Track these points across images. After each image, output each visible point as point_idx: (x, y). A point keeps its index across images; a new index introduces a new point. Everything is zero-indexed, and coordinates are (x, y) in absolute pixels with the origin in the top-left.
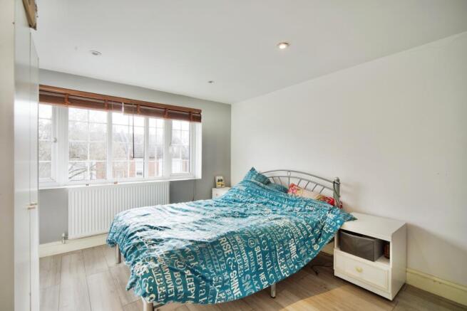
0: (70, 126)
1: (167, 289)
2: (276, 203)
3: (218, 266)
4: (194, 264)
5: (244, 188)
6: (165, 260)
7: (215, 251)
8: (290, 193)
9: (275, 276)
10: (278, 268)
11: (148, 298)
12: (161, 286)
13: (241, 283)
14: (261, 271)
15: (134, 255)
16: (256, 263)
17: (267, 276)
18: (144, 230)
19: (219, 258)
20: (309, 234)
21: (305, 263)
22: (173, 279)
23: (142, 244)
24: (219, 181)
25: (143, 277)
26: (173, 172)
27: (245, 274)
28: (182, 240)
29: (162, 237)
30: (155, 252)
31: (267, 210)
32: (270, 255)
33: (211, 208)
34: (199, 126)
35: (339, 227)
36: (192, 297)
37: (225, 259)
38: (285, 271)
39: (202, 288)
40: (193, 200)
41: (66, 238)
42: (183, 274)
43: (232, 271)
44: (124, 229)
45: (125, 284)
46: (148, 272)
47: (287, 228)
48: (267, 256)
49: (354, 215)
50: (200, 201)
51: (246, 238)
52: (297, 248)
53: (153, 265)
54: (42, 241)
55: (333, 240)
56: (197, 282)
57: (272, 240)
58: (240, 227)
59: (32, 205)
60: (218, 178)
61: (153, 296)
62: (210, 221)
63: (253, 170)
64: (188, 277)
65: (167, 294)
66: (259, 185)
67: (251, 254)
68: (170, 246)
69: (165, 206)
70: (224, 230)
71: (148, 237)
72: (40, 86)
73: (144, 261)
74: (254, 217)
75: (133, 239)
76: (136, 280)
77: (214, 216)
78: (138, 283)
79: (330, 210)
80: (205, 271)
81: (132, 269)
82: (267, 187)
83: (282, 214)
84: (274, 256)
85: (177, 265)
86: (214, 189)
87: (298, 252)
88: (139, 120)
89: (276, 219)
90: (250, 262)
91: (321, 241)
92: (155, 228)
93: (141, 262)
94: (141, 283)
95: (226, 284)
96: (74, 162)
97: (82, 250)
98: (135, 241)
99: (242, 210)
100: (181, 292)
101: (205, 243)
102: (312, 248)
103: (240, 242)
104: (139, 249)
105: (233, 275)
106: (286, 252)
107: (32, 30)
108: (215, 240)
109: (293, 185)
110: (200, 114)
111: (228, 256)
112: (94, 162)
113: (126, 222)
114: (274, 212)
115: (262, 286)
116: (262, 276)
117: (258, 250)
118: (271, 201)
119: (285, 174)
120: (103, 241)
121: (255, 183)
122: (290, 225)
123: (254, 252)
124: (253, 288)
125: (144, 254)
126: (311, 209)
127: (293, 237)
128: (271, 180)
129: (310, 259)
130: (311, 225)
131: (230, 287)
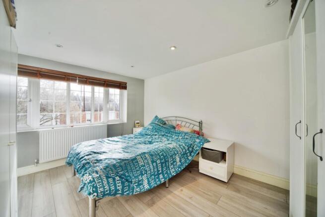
0: (41, 91)
1: (104, 189)
2: (169, 135)
3: (136, 173)
4: (121, 173)
5: (151, 127)
6: (103, 172)
7: (134, 164)
8: (176, 129)
9: (168, 175)
10: (170, 171)
11: (92, 196)
12: (100, 188)
13: (149, 181)
14: (161, 173)
15: (83, 170)
16: (157, 169)
17: (163, 176)
18: (90, 154)
19: (136, 168)
20: (186, 151)
21: (184, 167)
22: (108, 182)
23: (89, 163)
24: (137, 123)
25: (89, 183)
26: (110, 119)
27: (151, 176)
28: (114, 159)
29: (101, 158)
30: (97, 168)
31: (164, 139)
32: (166, 164)
33: (132, 139)
34: (125, 92)
35: (201, 146)
36: (120, 192)
37: (140, 168)
38: (173, 172)
39: (126, 187)
40: (122, 135)
41: (37, 163)
42: (114, 179)
43: (144, 175)
44: (77, 155)
45: (78, 188)
46: (92, 180)
47: (175, 148)
48: (164, 165)
49: (209, 139)
50: (125, 136)
51: (152, 155)
52: (180, 159)
53: (95, 175)
54: (19, 166)
55: (199, 153)
56: (123, 183)
57: (166, 155)
58: (149, 149)
59: (10, 143)
60: (136, 122)
61: (95, 194)
62: (131, 147)
63: (156, 117)
64: (117, 180)
65: (104, 192)
66: (160, 125)
67: (155, 164)
68: (106, 163)
69: (104, 139)
70: (140, 152)
71: (93, 159)
72: (18, 65)
73: (89, 173)
74: (156, 143)
75: (83, 160)
76: (84, 186)
77: (134, 144)
78: (85, 187)
79: (198, 138)
80: (128, 176)
81: (82, 179)
82: (164, 126)
83: (172, 141)
84: (167, 165)
85: (110, 174)
86: (134, 128)
87: (180, 161)
88: (88, 88)
89: (168, 144)
90: (154, 169)
91: (193, 154)
92: (98, 153)
93: (88, 175)
94: (87, 187)
95: (140, 182)
96: (44, 114)
97: (49, 170)
98: (84, 162)
99: (150, 140)
100: (113, 190)
101: (128, 160)
102: (188, 159)
103: (148, 158)
104: (87, 166)
105: (145, 177)
106: (174, 162)
107: (12, 28)
108: (134, 158)
109: (178, 125)
110: (126, 85)
111: (142, 166)
112: (59, 114)
113: (78, 151)
114: (168, 140)
115: (161, 181)
116: (161, 176)
117: (158, 162)
118: (166, 134)
119: (174, 118)
120: (63, 163)
121: (157, 124)
122: (176, 147)
123: (156, 163)
124: (156, 183)
125: (90, 169)
126: (187, 137)
127: (178, 153)
128: (167, 122)
129: (187, 164)
130: (187, 146)
131: (143, 184)
